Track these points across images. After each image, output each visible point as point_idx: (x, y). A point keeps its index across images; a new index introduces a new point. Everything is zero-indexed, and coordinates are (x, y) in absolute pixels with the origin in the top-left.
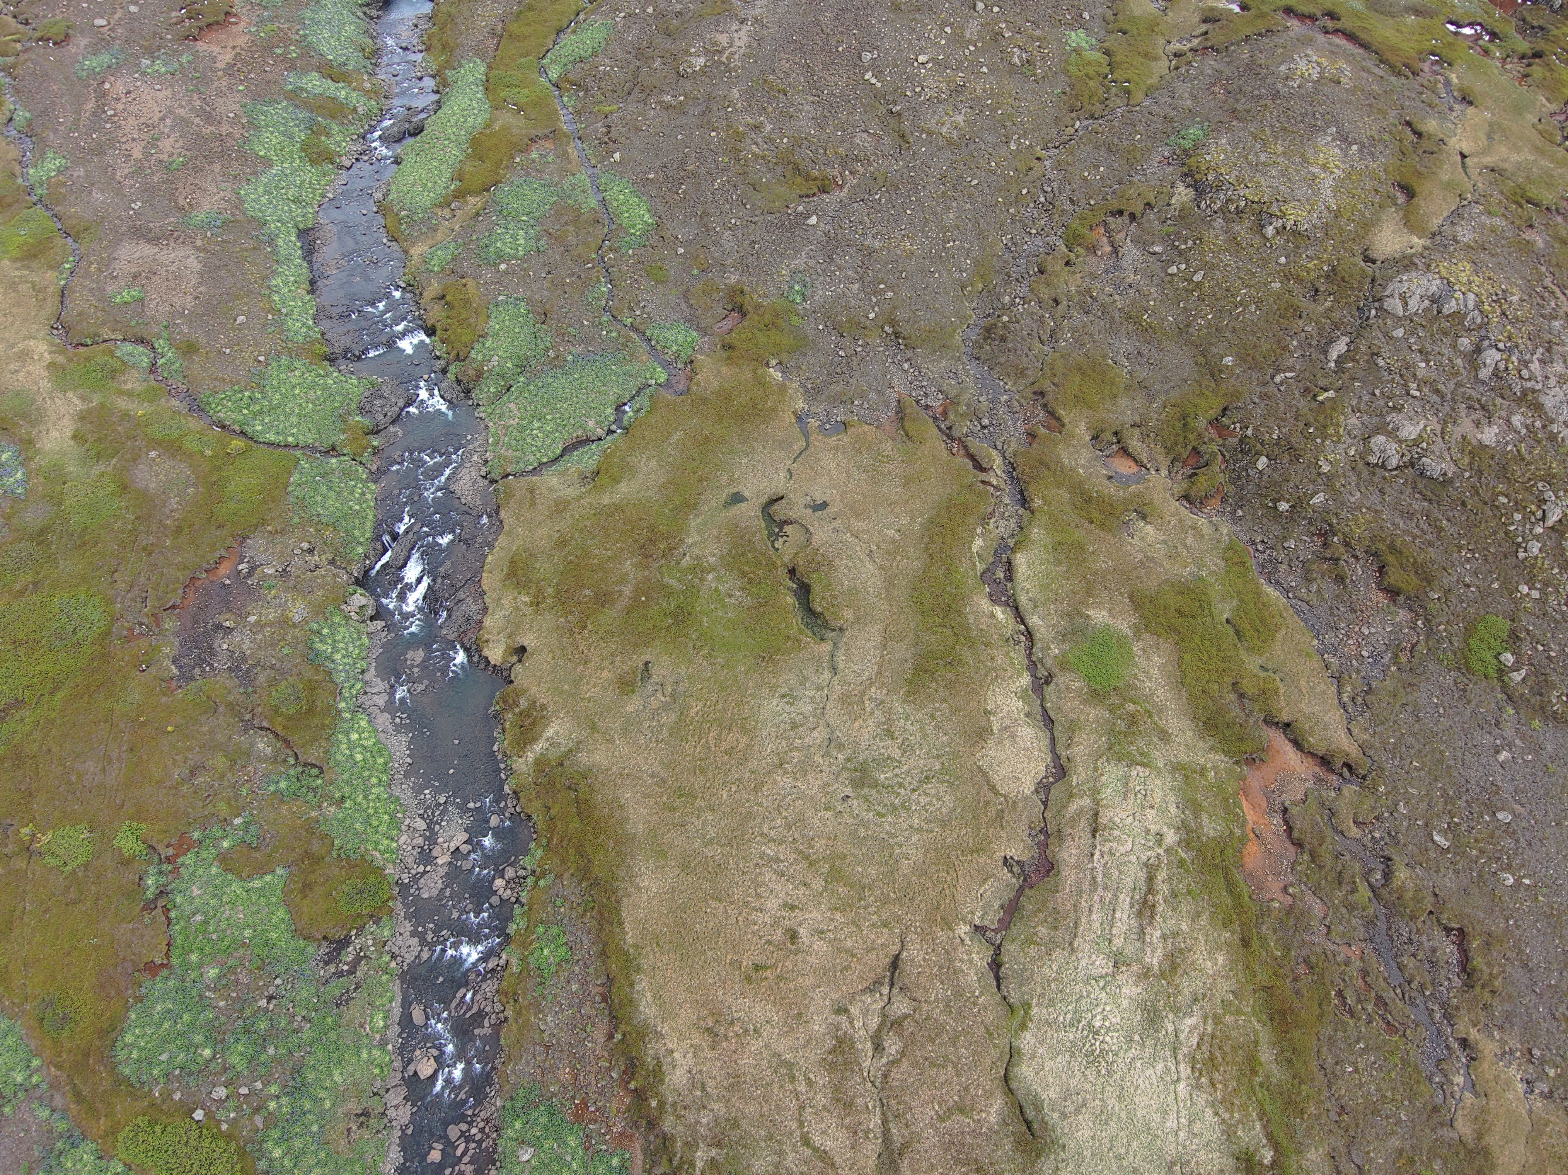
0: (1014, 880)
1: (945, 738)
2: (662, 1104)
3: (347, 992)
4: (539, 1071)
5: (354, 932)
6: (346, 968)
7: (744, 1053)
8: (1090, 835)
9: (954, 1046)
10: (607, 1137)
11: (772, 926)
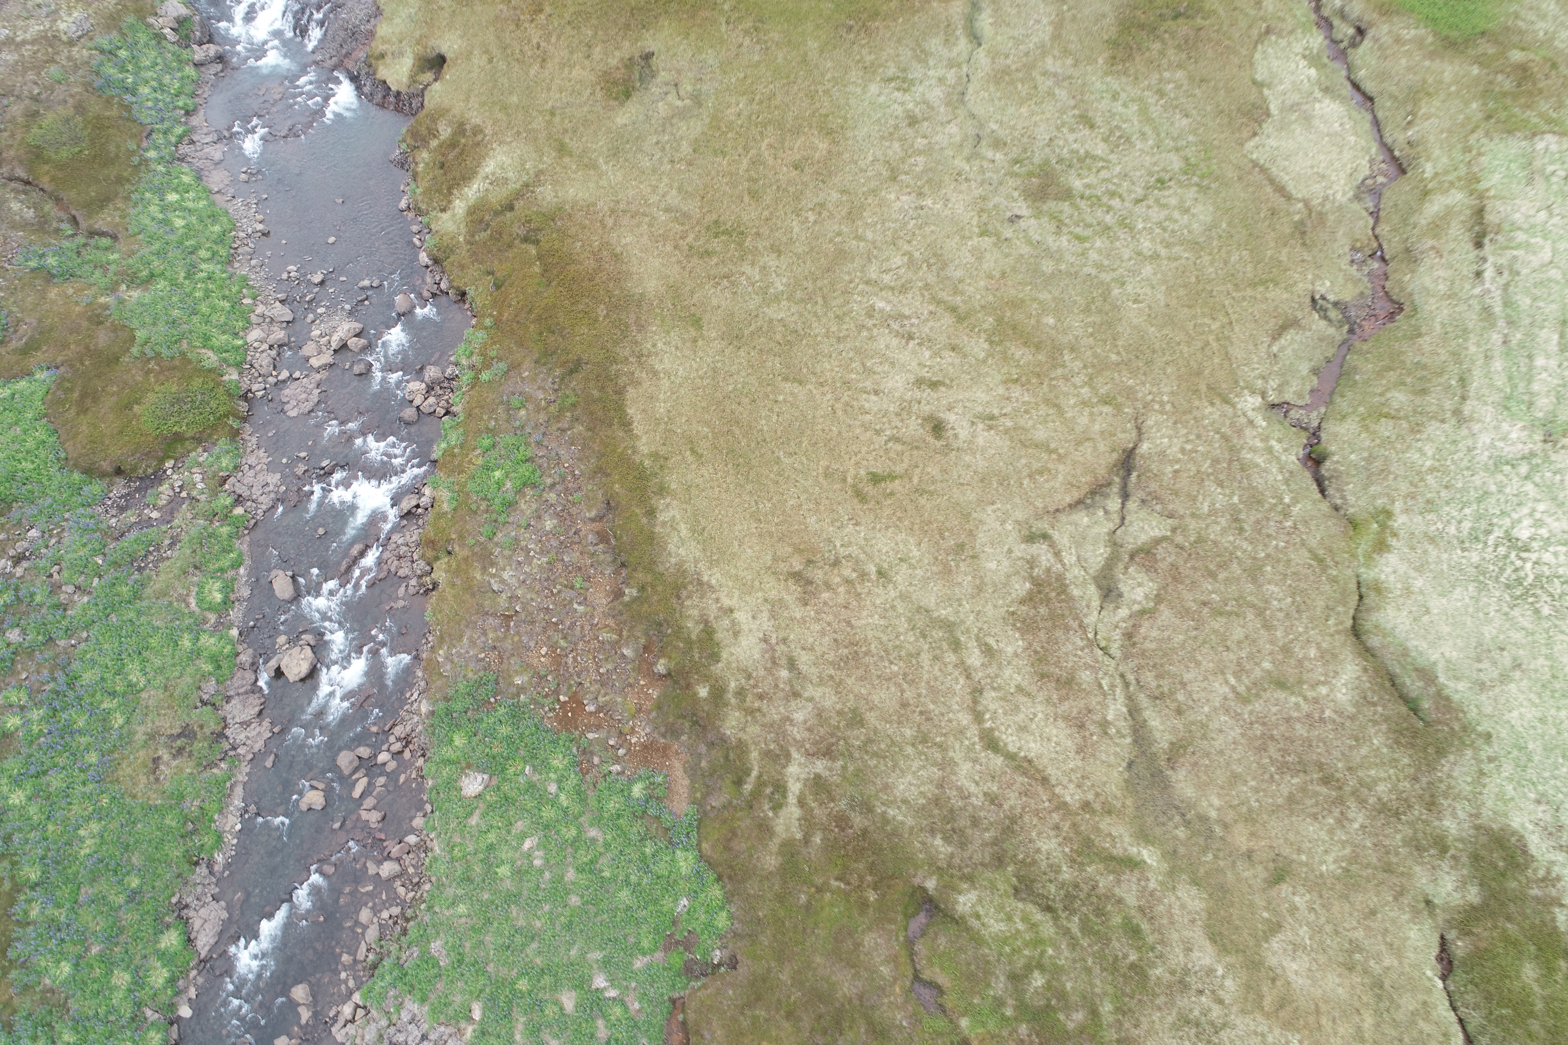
0: (1332, 331)
1: (1185, 122)
2: (718, 693)
3: (158, 550)
4: (494, 655)
5: (169, 464)
6: (155, 515)
7: (861, 608)
8: (1470, 246)
9: (1254, 580)
10: (621, 752)
11: (898, 414)
